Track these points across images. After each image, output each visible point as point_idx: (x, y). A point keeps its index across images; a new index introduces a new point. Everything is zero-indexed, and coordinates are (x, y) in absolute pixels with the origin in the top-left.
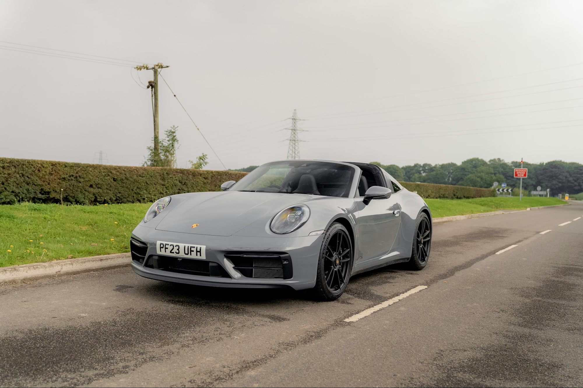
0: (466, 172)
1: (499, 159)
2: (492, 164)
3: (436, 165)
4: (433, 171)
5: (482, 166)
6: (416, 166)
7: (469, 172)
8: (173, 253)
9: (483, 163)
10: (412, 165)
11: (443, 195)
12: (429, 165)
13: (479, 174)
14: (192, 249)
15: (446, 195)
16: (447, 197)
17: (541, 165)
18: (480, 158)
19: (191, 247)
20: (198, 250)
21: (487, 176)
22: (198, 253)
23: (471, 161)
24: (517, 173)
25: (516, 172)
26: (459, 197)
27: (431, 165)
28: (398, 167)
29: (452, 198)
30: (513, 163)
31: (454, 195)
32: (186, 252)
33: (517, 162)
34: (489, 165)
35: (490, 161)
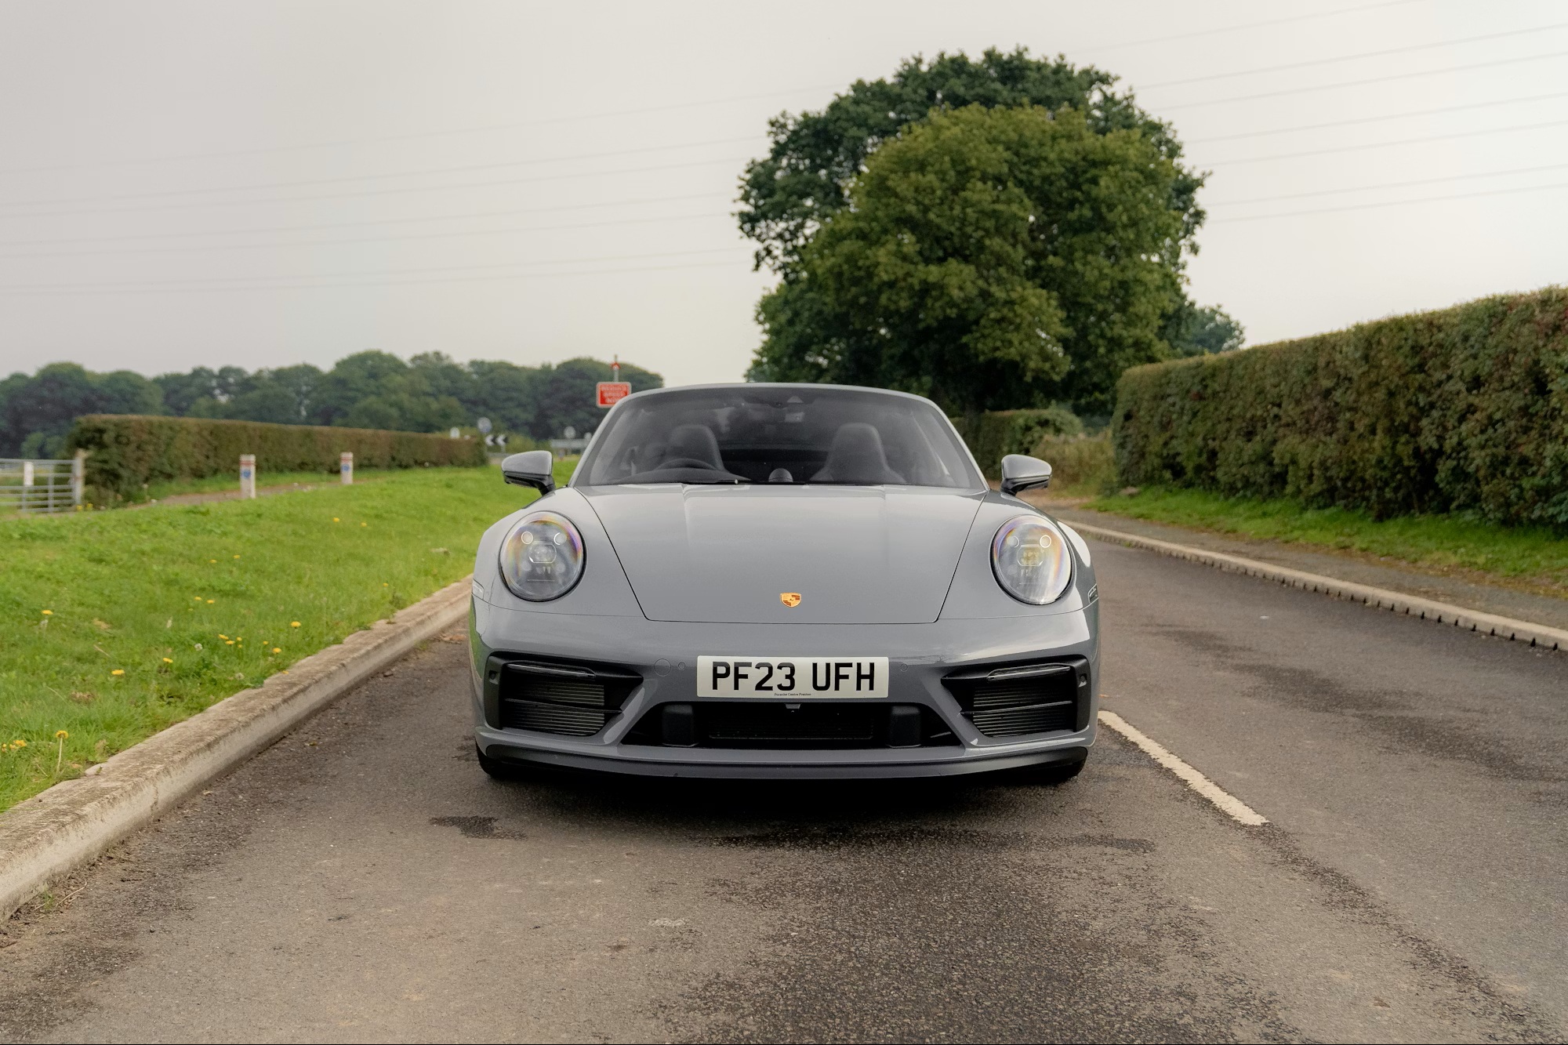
0: (351, 389)
1: (437, 354)
2: (420, 367)
3: (261, 371)
4: (253, 388)
5: (393, 374)
6: (197, 373)
7: (358, 390)
8: (770, 688)
9: (395, 365)
10: (186, 370)
12: (238, 372)
13: (393, 397)
14: (843, 671)
17: (546, 369)
18: (386, 351)
19: (838, 666)
20: (866, 671)
21: (414, 400)
22: (865, 683)
23: (361, 361)
24: (606, 395)
25: (602, 393)
27: (245, 372)
28: (139, 377)
30: (473, 363)
32: (821, 682)
33: (482, 363)
34: (410, 371)
35: (415, 359)
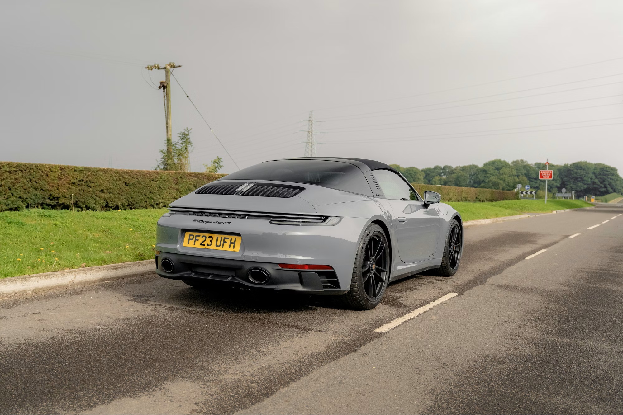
0: (488, 174)
1: (522, 161)
2: (515, 165)
3: (457, 167)
4: (454, 173)
5: (504, 168)
6: (436, 168)
7: (490, 174)
9: (505, 165)
10: (433, 167)
11: (466, 198)
12: (450, 167)
13: (502, 177)
15: (468, 199)
16: (469, 201)
17: (566, 166)
18: (502, 160)
21: (510, 178)
23: (493, 163)
24: (542, 175)
25: (541, 174)
26: (481, 200)
27: (452, 168)
28: (417, 169)
29: (475, 201)
30: (536, 164)
31: (477, 198)
33: (540, 164)
34: (511, 167)
35: (514, 162)
